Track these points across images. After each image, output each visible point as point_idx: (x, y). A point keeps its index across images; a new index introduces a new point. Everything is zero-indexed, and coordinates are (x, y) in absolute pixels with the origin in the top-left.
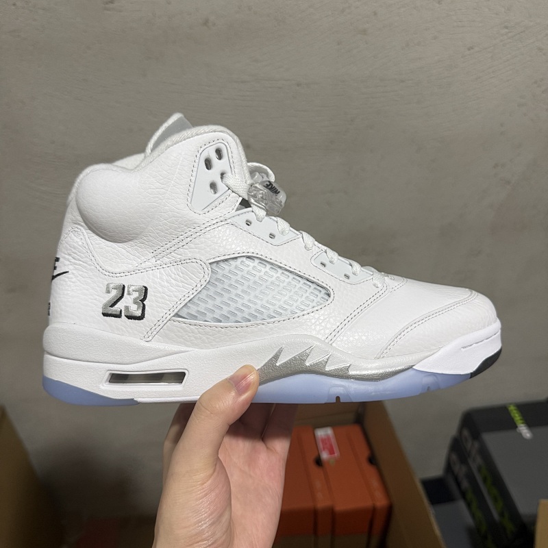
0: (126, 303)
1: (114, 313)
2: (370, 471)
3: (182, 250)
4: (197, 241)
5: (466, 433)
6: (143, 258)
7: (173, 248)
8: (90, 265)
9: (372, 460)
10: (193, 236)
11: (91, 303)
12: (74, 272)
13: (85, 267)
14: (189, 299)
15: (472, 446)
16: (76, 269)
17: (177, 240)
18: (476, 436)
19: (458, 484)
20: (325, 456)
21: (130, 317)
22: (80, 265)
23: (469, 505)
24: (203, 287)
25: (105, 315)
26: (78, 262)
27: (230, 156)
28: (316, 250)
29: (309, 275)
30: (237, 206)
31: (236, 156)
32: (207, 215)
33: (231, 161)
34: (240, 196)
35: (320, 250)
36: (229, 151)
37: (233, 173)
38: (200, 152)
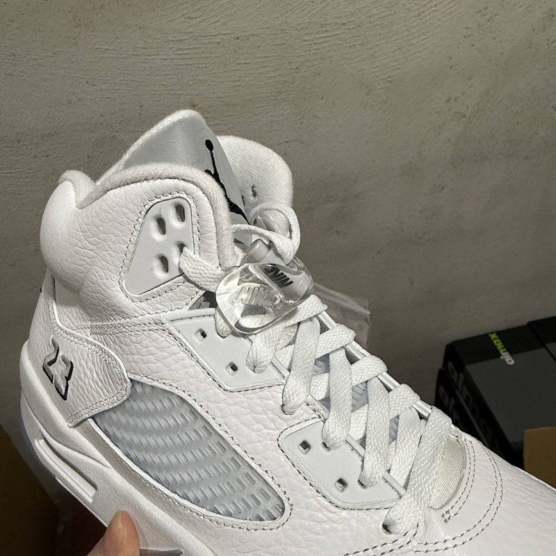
4: (122, 339)
5: (451, 366)
10: (119, 330)
27: (195, 221)
28: (306, 416)
29: (260, 465)
30: (194, 300)
31: (204, 223)
32: (144, 304)
33: (195, 229)
34: (201, 288)
35: (314, 416)
36: (194, 214)
37: (197, 248)
38: (147, 207)
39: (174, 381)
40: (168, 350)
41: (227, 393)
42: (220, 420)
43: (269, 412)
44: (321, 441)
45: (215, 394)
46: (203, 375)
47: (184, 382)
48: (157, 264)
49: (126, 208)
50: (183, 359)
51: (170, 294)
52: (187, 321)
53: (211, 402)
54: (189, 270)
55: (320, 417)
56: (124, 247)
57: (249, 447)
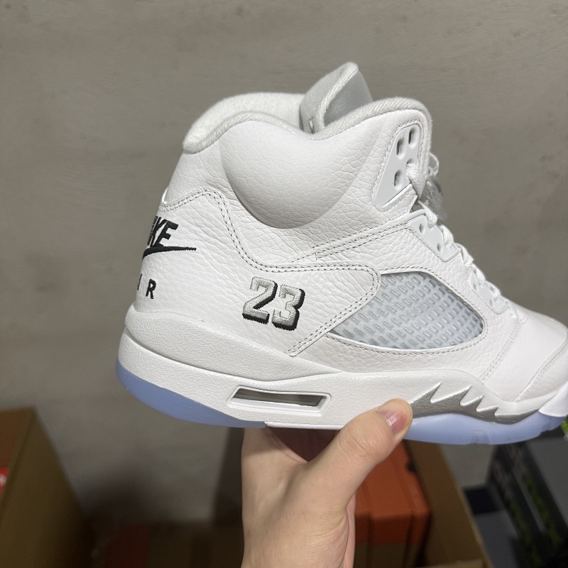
0: (276, 306)
1: (258, 316)
3: (352, 252)
4: (373, 245)
6: (301, 252)
7: (341, 248)
8: (230, 247)
9: (412, 467)
10: (369, 238)
11: (229, 298)
12: (204, 250)
13: (222, 249)
14: (351, 313)
16: (208, 248)
17: (349, 239)
21: (277, 325)
22: (215, 244)
24: (368, 301)
25: (246, 316)
26: (212, 240)
27: (421, 142)
30: (412, 205)
32: (388, 213)
33: (420, 149)
36: (422, 136)
38: (398, 131)
39: (419, 264)
40: (411, 243)
41: (445, 263)
47: (425, 262)
52: (415, 220)
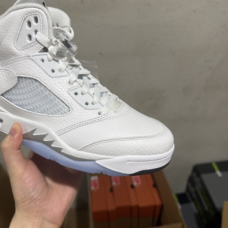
2: (154, 190)
3: (9, 66)
5: (195, 174)
7: (6, 64)
9: (155, 186)
10: (14, 61)
14: (7, 90)
15: (197, 180)
17: (8, 60)
18: (198, 175)
19: (191, 195)
20: (135, 184)
23: (196, 204)
24: (13, 86)
27: (41, 22)
28: (76, 85)
29: (62, 98)
30: (40, 50)
31: (44, 23)
32: (23, 51)
33: (41, 25)
34: (43, 46)
35: (79, 85)
36: (41, 20)
37: (41, 32)
38: (25, 17)
39: (34, 75)
40: (31, 65)
41: (52, 78)
42: (50, 86)
43: (65, 83)
44: (81, 92)
45: (48, 78)
46: (43, 72)
47: (37, 75)
48: (27, 37)
49: (17, 17)
50: (37, 68)
51: (32, 47)
52: (38, 56)
53: (47, 80)
54: (39, 38)
55: (80, 86)
56: (16, 31)
57: (59, 93)
